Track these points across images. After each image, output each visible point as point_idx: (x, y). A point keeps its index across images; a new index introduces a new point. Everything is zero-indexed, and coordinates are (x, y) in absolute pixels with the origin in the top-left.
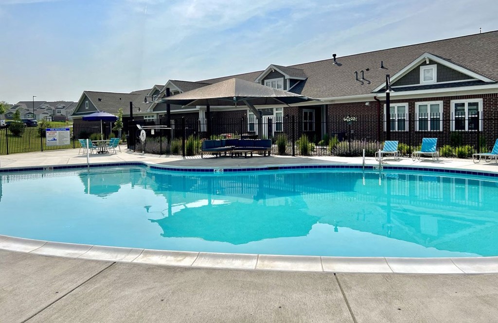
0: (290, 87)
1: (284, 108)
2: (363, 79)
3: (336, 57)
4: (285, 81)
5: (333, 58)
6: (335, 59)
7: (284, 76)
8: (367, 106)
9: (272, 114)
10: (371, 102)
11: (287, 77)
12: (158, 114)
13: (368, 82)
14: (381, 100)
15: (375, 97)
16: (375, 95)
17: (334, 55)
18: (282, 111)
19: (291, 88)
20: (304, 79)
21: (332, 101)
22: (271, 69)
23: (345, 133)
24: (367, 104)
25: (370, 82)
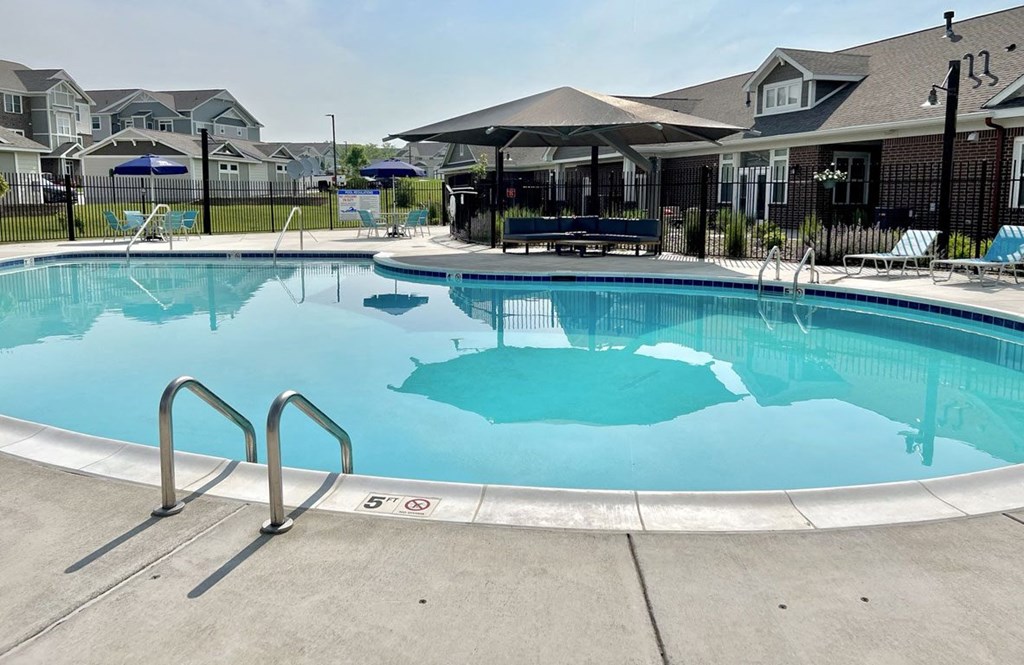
0: (816, 100)
1: (791, 149)
2: (987, 72)
3: (953, 20)
4: (805, 84)
5: (944, 22)
6: (949, 24)
7: (801, 75)
8: (973, 144)
9: (766, 163)
10: (981, 134)
11: (808, 75)
12: (561, 164)
13: (992, 81)
14: (1007, 126)
15: (988, 121)
16: (987, 113)
17: (949, 15)
18: (786, 158)
19: (818, 102)
20: (857, 79)
21: (893, 131)
22: (776, 58)
23: (908, 210)
24: (971, 138)
25: (996, 79)
